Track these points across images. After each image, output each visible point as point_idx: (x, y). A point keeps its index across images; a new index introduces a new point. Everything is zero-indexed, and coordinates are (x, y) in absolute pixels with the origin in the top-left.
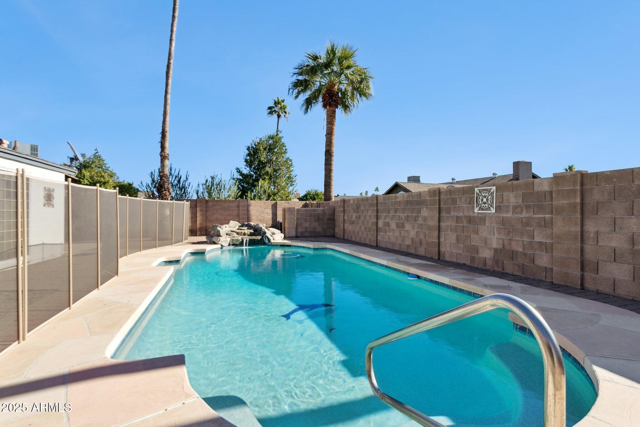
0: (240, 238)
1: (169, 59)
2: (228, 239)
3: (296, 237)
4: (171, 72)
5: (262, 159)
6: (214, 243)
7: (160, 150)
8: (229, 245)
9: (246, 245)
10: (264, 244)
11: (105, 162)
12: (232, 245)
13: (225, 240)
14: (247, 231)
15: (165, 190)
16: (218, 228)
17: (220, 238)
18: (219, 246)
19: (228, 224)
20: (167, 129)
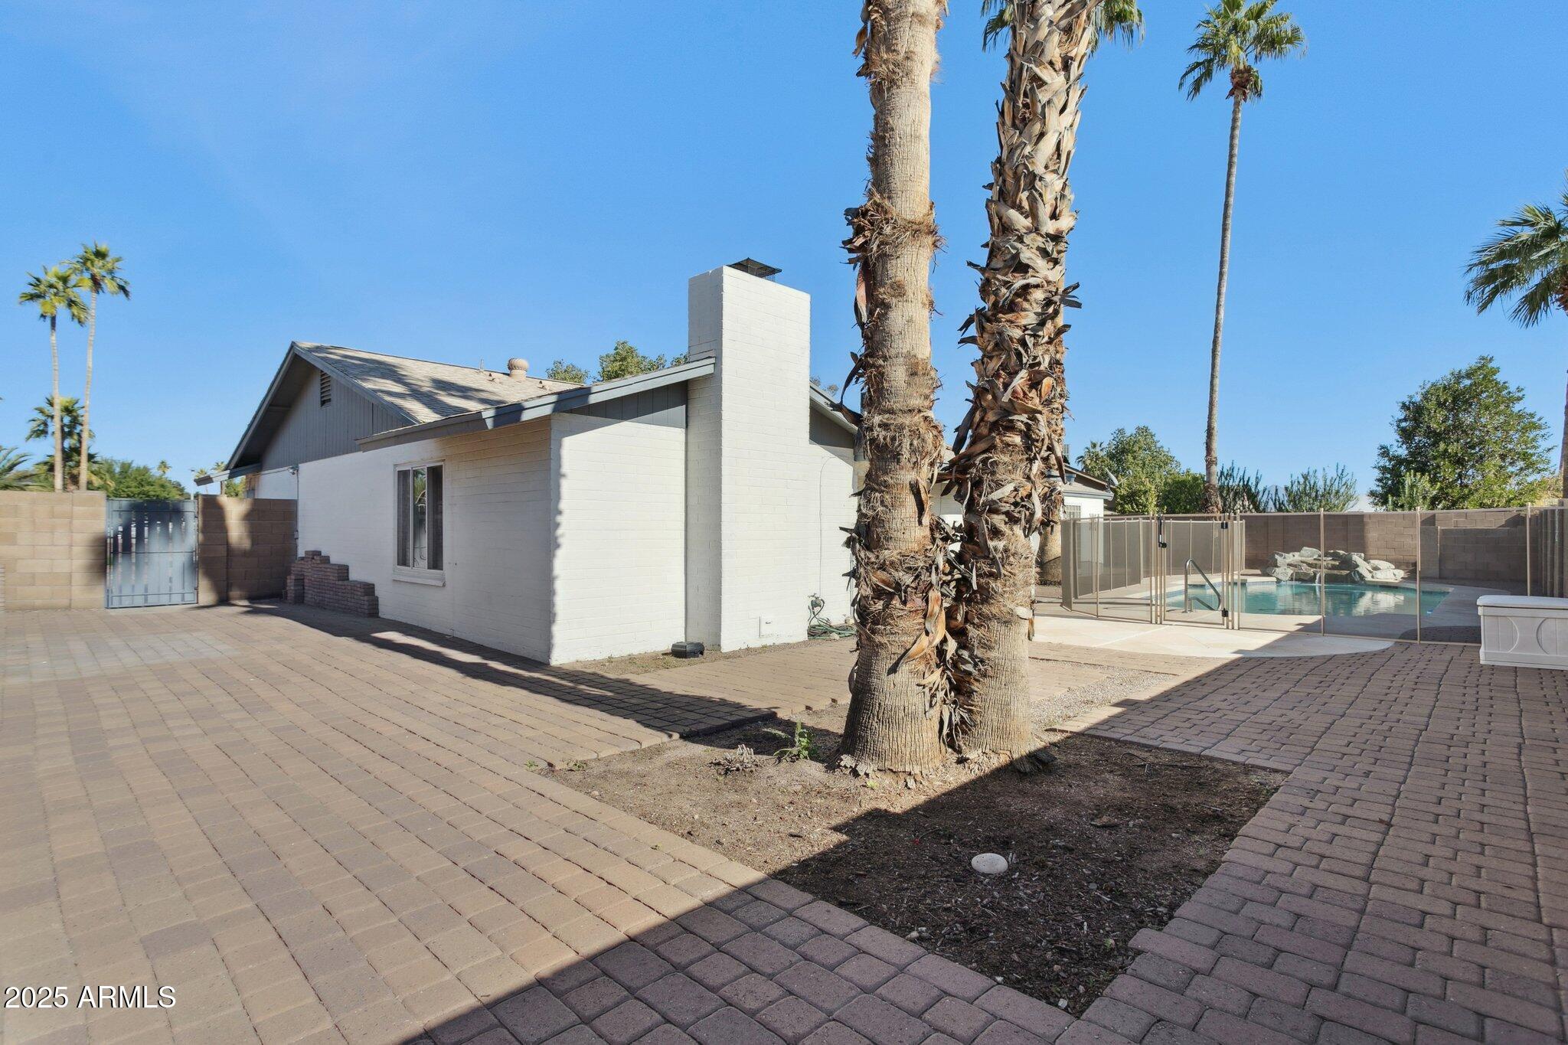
0: (1311, 571)
1: (1216, 332)
2: (1290, 571)
3: (1440, 578)
4: (1219, 348)
5: (1434, 426)
6: (1269, 575)
7: (1205, 454)
8: (1292, 580)
9: (1320, 582)
10: (1353, 582)
11: (1155, 439)
12: (1296, 580)
13: (1283, 572)
14: (1329, 561)
15: (1212, 505)
16: (1277, 557)
17: (1277, 569)
18: (1274, 579)
19: (1299, 551)
20: (1215, 425)
